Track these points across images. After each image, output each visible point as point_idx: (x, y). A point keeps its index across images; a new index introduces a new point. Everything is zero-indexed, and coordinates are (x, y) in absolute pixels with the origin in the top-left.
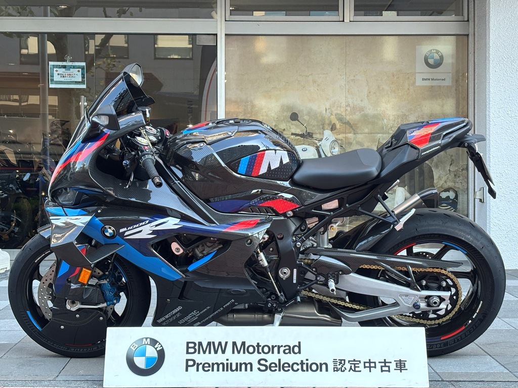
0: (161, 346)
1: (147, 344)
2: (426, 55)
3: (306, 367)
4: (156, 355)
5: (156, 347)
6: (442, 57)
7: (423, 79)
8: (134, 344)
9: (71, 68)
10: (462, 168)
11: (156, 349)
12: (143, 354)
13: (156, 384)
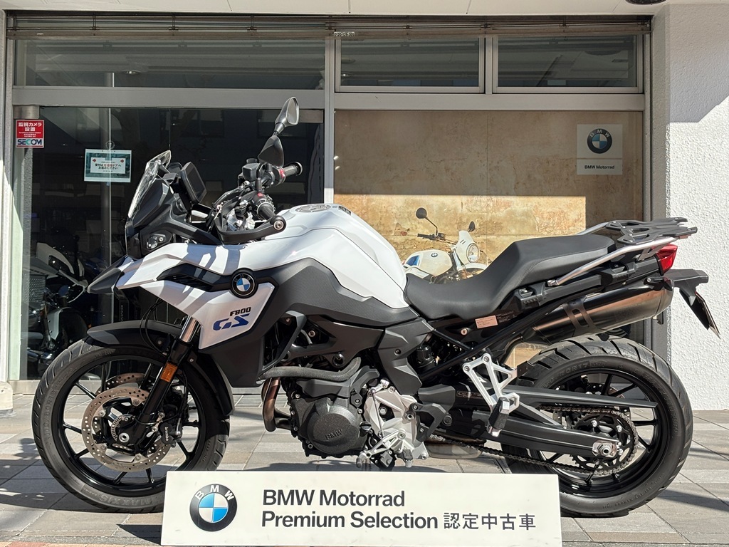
0: (233, 495)
2: (589, 136)
4: (226, 506)
5: (226, 496)
6: (610, 139)
7: (586, 167)
8: (200, 492)
9: (112, 157)
11: (226, 498)
12: (211, 505)
13: (226, 542)
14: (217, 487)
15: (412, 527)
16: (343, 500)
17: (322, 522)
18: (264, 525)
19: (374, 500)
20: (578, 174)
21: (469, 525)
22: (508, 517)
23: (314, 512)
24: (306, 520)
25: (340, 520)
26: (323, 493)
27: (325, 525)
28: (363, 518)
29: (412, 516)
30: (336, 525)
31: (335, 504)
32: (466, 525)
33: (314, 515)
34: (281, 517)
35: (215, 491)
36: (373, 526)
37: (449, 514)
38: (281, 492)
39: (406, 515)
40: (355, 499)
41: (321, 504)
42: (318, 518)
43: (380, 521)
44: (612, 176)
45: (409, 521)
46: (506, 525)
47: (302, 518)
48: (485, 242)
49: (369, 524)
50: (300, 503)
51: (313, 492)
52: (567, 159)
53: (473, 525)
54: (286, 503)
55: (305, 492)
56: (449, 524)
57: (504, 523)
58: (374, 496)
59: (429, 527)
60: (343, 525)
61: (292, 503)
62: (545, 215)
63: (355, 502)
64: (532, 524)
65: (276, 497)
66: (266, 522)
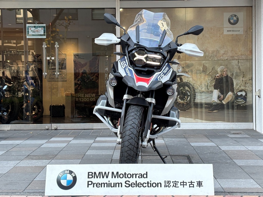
0: (75, 174)
1: (68, 173)
2: (229, 18)
3: (150, 185)
4: (72, 179)
5: (72, 175)
6: (238, 19)
7: (228, 31)
8: (61, 173)
9: (38, 27)
10: (249, 79)
11: (72, 176)
12: (65, 178)
13: (72, 194)
14: (68, 171)
15: (151, 187)
16: (121, 176)
17: (112, 185)
18: (88, 187)
19: (134, 176)
20: (224, 34)
21: (175, 186)
22: (191, 182)
23: (109, 181)
24: (106, 185)
25: (120, 184)
26: (113, 173)
27: (114, 186)
28: (130, 183)
29: (151, 182)
30: (119, 186)
31: (118, 178)
32: (173, 186)
33: (109, 182)
34: (95, 183)
35: (67, 173)
36: (134, 187)
37: (167, 181)
38: (95, 173)
39: (148, 182)
40: (126, 175)
41: (112, 177)
42: (111, 183)
43: (137, 185)
44: (239, 35)
45: (149, 184)
46: (191, 186)
47: (104, 184)
48: (185, 64)
49: (133, 186)
50: (103, 177)
51: (109, 173)
52: (219, 28)
53: (177, 186)
54: (97, 177)
55: (105, 173)
56: (166, 185)
57: (190, 185)
58: (134, 174)
59: (158, 187)
60: (121, 186)
61: (100, 178)
62: (210, 52)
63: (126, 177)
64: (202, 185)
65: (93, 175)
66: (89, 185)
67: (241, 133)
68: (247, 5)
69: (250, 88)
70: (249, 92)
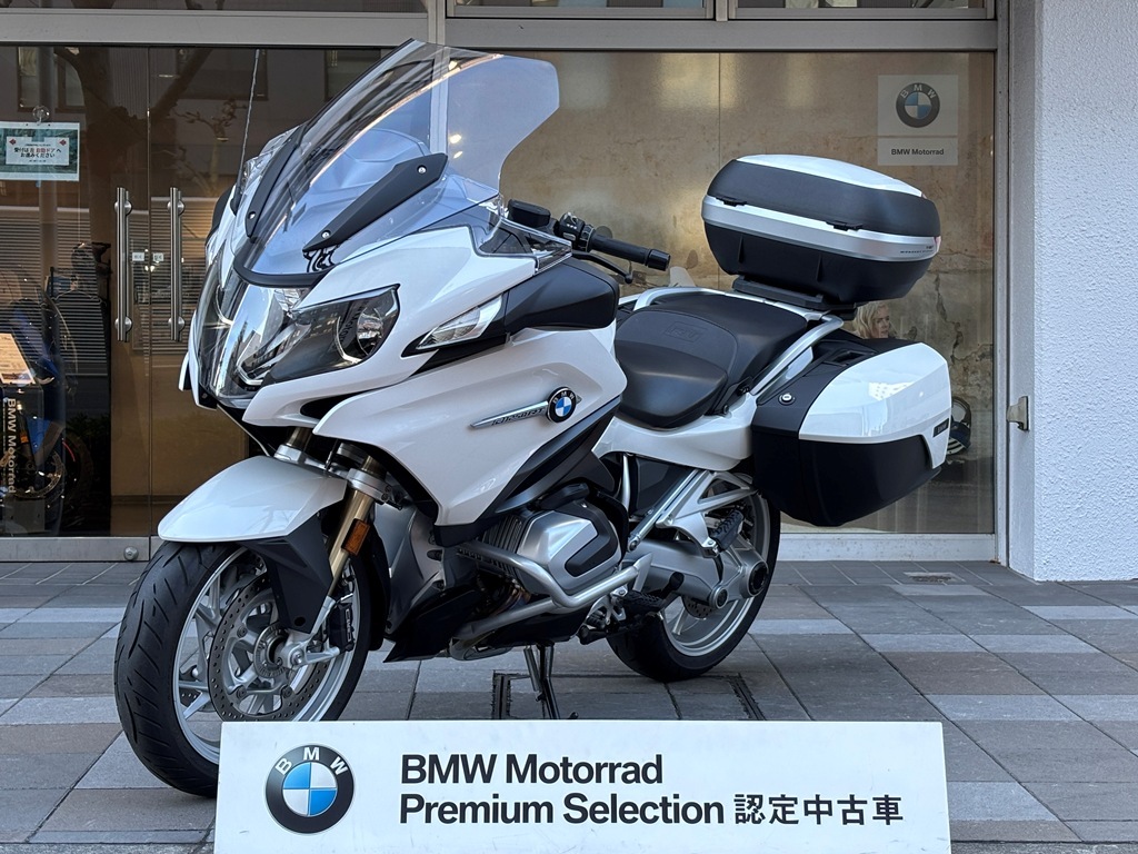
0: (346, 765)
1: (314, 761)
2: (900, 96)
4: (332, 784)
5: (333, 766)
6: (936, 102)
7: (894, 152)
8: (284, 760)
10: (980, 353)
11: (333, 771)
12: (304, 783)
14: (316, 750)
15: (677, 820)
16: (549, 773)
18: (404, 820)
19: (605, 772)
20: (880, 164)
22: (852, 801)
23: (496, 796)
25: (544, 810)
26: (511, 760)
27: (516, 819)
28: (587, 805)
29: (676, 801)
30: (538, 819)
31: (534, 780)
32: (775, 816)
33: (496, 800)
34: (436, 805)
35: (311, 758)
36: (605, 820)
37: (745, 797)
38: (434, 759)
39: (665, 799)
40: (571, 770)
41: (509, 780)
42: (504, 805)
43: (619, 812)
44: (940, 168)
46: (850, 816)
47: (475, 807)
49: (599, 816)
50: (470, 778)
51: (493, 758)
52: (860, 138)
53: (789, 817)
54: (444, 779)
55: (479, 759)
56: (744, 815)
57: (845, 812)
58: (605, 765)
59: (708, 820)
60: (550, 819)
61: (456, 780)
63: (571, 776)
64: (897, 813)
65: (426, 768)
66: (409, 814)
67: (946, 578)
68: (973, 47)
69: (983, 392)
70: (979, 407)
